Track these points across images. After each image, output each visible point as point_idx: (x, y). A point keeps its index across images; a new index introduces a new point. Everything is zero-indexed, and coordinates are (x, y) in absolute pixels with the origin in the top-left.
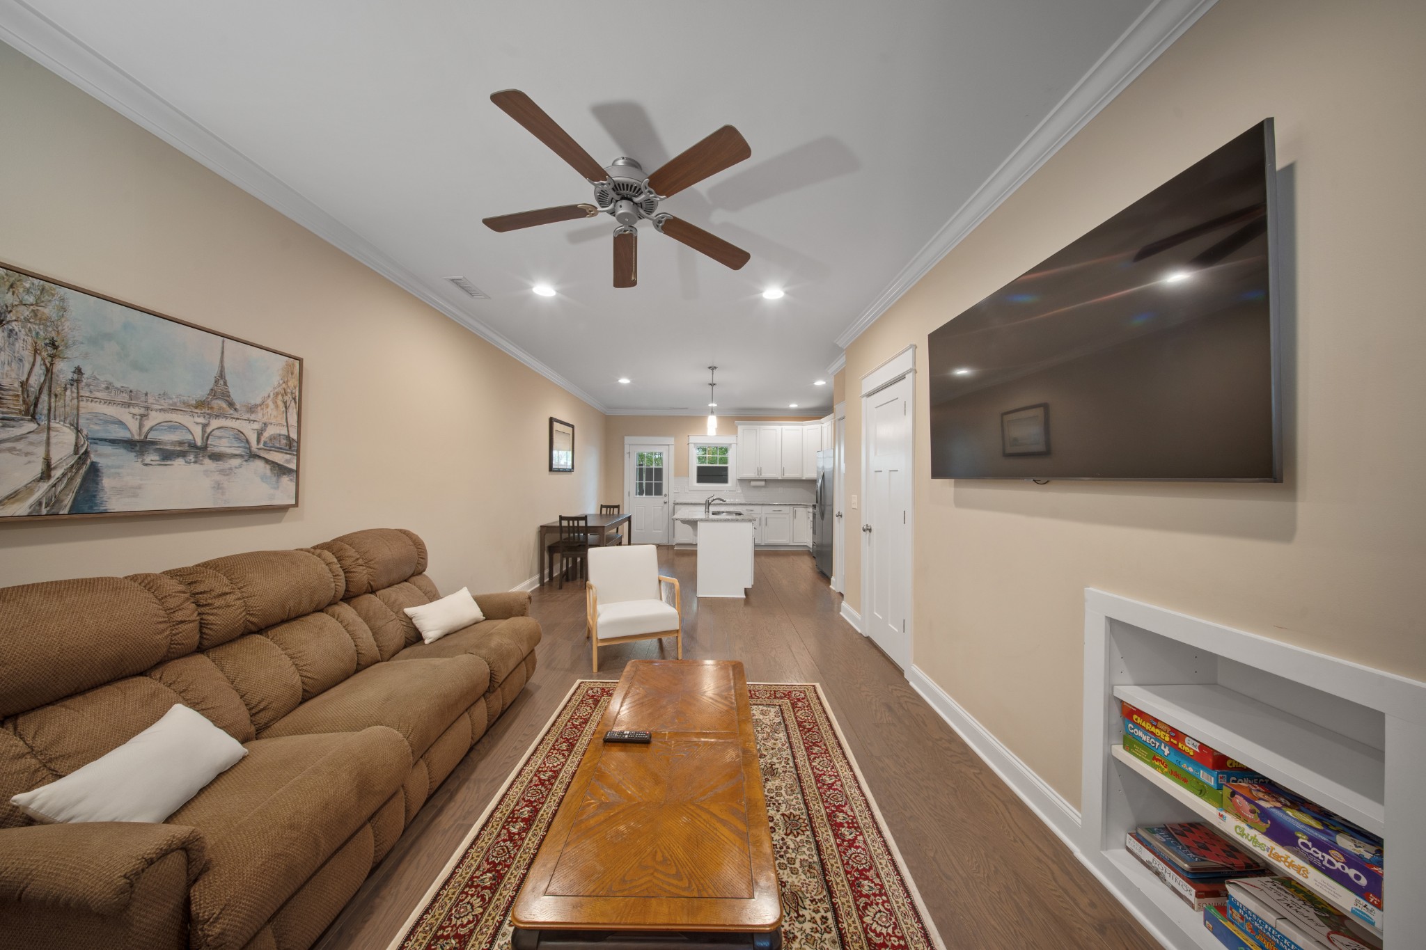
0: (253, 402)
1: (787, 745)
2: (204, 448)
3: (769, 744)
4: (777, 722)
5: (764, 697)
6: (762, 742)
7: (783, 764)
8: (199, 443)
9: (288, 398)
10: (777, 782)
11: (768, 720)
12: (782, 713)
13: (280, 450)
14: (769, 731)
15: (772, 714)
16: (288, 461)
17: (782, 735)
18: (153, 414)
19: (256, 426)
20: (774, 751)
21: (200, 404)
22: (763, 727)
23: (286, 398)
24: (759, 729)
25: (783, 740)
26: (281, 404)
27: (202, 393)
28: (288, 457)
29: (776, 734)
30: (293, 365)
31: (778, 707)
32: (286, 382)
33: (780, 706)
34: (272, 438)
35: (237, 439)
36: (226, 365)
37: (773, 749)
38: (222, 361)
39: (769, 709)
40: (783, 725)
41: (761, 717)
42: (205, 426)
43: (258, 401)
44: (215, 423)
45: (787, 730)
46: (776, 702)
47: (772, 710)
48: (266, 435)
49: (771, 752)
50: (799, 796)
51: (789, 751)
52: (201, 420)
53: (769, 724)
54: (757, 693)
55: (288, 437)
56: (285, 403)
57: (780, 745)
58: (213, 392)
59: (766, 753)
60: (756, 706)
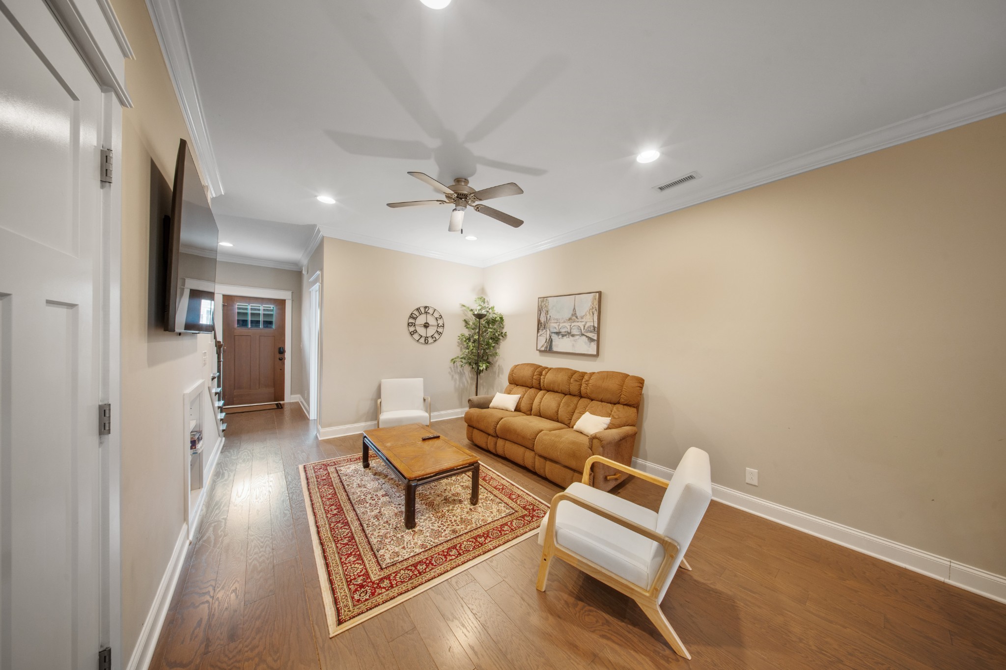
0: (582, 315)
1: (369, 535)
2: (570, 333)
3: (383, 531)
4: (381, 551)
5: (402, 572)
6: (389, 531)
7: (371, 523)
8: (569, 331)
9: (594, 310)
10: (373, 513)
11: (390, 549)
12: (378, 561)
13: (591, 332)
14: (386, 540)
15: (387, 556)
16: (594, 336)
17: (374, 540)
18: (561, 324)
19: (583, 323)
20: (378, 528)
21: (570, 319)
22: (392, 542)
23: (593, 310)
24: (394, 538)
25: (373, 537)
26: (591, 313)
27: (570, 316)
28: (594, 334)
29: (380, 540)
30: (596, 295)
31: (384, 566)
32: (593, 304)
33: (382, 569)
34: (588, 327)
35: (578, 329)
36: (576, 304)
37: (380, 529)
38: (575, 305)
39: (392, 560)
40: (375, 550)
41: (397, 549)
42: (570, 326)
43: (584, 314)
44: (573, 324)
45: (371, 547)
46: (387, 572)
47: (388, 561)
48: (586, 326)
49: (380, 527)
50: (359, 512)
51: (367, 532)
52: (570, 324)
53: (388, 546)
54: (411, 574)
55: (594, 326)
56: (593, 312)
57: (375, 533)
58: (572, 315)
59: (384, 525)
60: (405, 557)
